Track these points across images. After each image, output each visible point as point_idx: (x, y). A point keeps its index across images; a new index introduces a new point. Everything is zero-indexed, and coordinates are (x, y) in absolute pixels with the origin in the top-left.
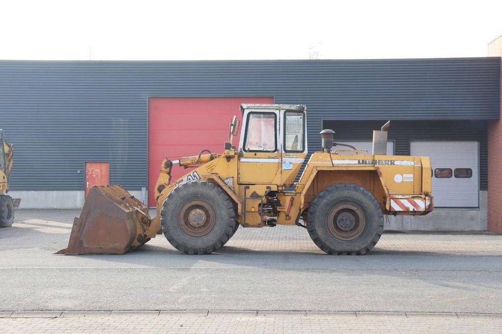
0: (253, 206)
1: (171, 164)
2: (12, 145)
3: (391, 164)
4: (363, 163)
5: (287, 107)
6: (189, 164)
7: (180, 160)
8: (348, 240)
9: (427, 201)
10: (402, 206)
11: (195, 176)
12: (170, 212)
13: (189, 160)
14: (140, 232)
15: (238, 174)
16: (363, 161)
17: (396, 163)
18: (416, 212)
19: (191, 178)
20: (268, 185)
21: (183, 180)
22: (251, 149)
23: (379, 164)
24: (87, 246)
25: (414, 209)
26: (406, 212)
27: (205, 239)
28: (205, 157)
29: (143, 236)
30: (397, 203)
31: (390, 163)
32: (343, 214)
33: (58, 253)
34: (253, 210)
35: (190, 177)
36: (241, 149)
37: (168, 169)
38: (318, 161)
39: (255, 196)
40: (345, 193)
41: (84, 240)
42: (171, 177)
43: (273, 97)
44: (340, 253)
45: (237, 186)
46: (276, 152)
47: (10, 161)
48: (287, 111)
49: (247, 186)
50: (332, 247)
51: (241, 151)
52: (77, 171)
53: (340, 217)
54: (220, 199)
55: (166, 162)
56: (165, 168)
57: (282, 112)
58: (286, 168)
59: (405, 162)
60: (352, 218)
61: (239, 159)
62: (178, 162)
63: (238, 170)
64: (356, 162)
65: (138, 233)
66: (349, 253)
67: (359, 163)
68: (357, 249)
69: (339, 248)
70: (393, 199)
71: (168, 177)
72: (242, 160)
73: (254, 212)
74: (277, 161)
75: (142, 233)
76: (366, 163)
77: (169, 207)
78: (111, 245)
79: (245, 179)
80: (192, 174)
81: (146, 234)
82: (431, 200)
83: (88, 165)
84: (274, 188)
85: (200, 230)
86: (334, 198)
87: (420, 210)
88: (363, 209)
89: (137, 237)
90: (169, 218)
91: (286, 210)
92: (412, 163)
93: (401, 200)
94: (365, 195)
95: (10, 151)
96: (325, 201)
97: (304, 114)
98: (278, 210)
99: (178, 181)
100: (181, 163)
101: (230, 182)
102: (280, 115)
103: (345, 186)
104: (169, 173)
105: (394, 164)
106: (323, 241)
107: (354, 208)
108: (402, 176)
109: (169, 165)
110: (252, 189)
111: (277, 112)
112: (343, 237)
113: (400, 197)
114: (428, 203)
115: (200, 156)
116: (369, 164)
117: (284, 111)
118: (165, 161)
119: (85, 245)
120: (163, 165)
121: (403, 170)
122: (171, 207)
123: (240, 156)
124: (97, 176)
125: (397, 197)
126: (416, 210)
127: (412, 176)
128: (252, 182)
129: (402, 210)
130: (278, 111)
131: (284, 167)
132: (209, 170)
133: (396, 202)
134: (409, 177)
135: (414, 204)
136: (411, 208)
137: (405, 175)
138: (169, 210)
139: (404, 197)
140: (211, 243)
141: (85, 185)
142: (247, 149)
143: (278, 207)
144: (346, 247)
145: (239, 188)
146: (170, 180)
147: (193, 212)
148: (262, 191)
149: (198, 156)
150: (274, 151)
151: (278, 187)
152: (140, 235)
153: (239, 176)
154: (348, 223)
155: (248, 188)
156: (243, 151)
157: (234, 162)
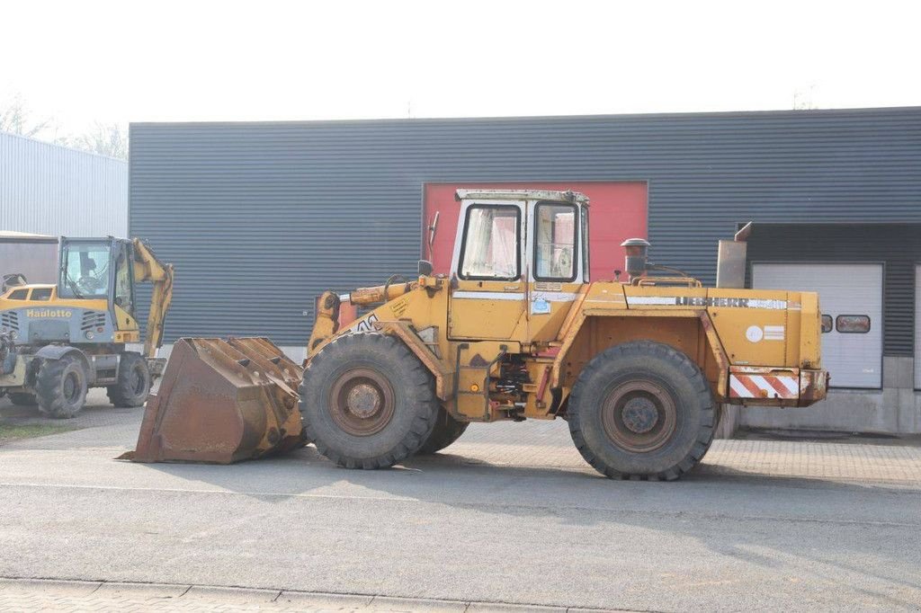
0: (475, 381)
1: (338, 302)
3: (740, 306)
4: (685, 303)
5: (542, 194)
6: (367, 301)
7: (350, 294)
8: (642, 450)
9: (802, 380)
10: (753, 387)
11: (371, 324)
12: (314, 389)
13: (365, 293)
14: (272, 425)
15: (448, 320)
16: (685, 298)
17: (751, 303)
18: (781, 400)
19: (364, 327)
20: (502, 343)
21: (350, 331)
22: (472, 274)
23: (716, 305)
24: (170, 447)
25: (776, 395)
26: (762, 399)
27: (376, 441)
28: (396, 288)
29: (278, 431)
30: (743, 382)
31: (737, 304)
32: (636, 400)
34: (474, 388)
35: (362, 325)
36: (455, 273)
37: (333, 309)
38: (599, 298)
39: (478, 362)
40: (638, 361)
41: (164, 436)
43: (646, 182)
44: (626, 477)
45: (445, 343)
46: (519, 281)
47: (166, 293)
48: (541, 203)
49: (464, 343)
50: (611, 465)
51: (454, 278)
52: (302, 313)
53: (627, 407)
54: (403, 368)
55: (327, 299)
56: (327, 308)
57: (532, 205)
58: (538, 312)
59: (769, 302)
60: (652, 408)
61: (450, 293)
62: (347, 297)
63: (448, 313)
64: (673, 301)
65: (268, 428)
66: (644, 477)
67: (678, 302)
68: (659, 469)
69: (626, 467)
70: (735, 373)
71: (331, 324)
72: (456, 294)
73: (477, 393)
74: (520, 296)
75: (276, 426)
76: (691, 304)
77: (312, 379)
78: (210, 447)
79: (461, 331)
80: (366, 320)
81: (285, 428)
82: (812, 378)
84: (514, 349)
85: (368, 425)
86: (616, 369)
87: (788, 397)
88: (672, 392)
89: (267, 432)
91: (536, 391)
92: (784, 305)
93: (751, 377)
94: (677, 365)
95: (165, 276)
96: (598, 375)
97: (576, 207)
98: (525, 390)
100: (353, 299)
101: (428, 335)
102: (528, 210)
103: (639, 348)
104: (334, 318)
105: (746, 306)
106: (594, 452)
107: (654, 390)
108: (763, 329)
109: (334, 303)
110: (474, 349)
111: (522, 205)
112: (635, 446)
113: (749, 370)
114: (805, 383)
115: (387, 287)
116: (698, 305)
117: (535, 202)
118: (326, 295)
119: (166, 445)
120: (322, 302)
121: (763, 319)
122: (316, 380)
123: (453, 286)
125: (743, 369)
126: (779, 396)
127: (782, 329)
128: (474, 335)
129: (752, 396)
130: (524, 202)
131: (533, 309)
132: (396, 313)
133: (740, 379)
134: (776, 332)
135: (777, 385)
136: (772, 393)
137: (767, 328)
138: (313, 386)
139: (756, 371)
140: (386, 449)
142: (464, 273)
143: (524, 385)
144: (636, 465)
145: (450, 347)
147: (356, 391)
148: (490, 352)
149: (384, 287)
150: (515, 279)
151: (521, 346)
152: (273, 430)
153: (451, 324)
154: (644, 418)
155: (466, 347)
156: (458, 279)
157: (441, 298)
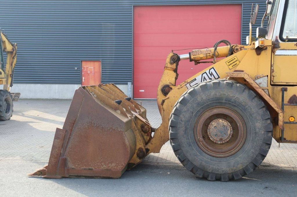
0: (292, 114)
1: (179, 59)
2: (16, 44)
6: (201, 59)
7: (190, 54)
11: (211, 74)
12: (183, 123)
13: (201, 53)
14: (140, 146)
15: (272, 71)
19: (206, 77)
21: (195, 79)
22: (290, 37)
24: (73, 167)
27: (232, 161)
28: (223, 49)
29: (144, 150)
33: (35, 174)
34: (292, 119)
35: (205, 75)
36: (277, 37)
37: (175, 64)
39: (294, 100)
41: (69, 159)
42: (177, 75)
45: (270, 88)
47: (13, 58)
49: (284, 87)
51: (277, 40)
52: (74, 68)
54: (253, 106)
55: (172, 57)
56: (171, 64)
61: (273, 51)
62: (187, 56)
63: (271, 66)
65: (138, 148)
71: (174, 74)
72: (278, 52)
73: (293, 122)
75: (143, 147)
77: (181, 116)
78: (104, 166)
79: (281, 78)
80: (208, 72)
81: (149, 148)
83: (84, 64)
85: (225, 148)
89: (136, 151)
90: (181, 131)
95: (13, 49)
99: (189, 80)
100: (192, 57)
101: (264, 82)
104: (175, 71)
109: (176, 60)
110: (291, 91)
115: (216, 49)
118: (171, 54)
119: (70, 165)
120: (168, 60)
122: (185, 116)
123: (275, 46)
124: (91, 72)
128: (292, 81)
132: (231, 67)
138: (181, 120)
140: (240, 167)
141: (82, 79)
142: (284, 37)
145: (273, 89)
146: (176, 78)
147: (214, 124)
149: (214, 48)
152: (140, 150)
153: (274, 74)
155: (286, 90)
156: (280, 41)
157: (266, 55)
